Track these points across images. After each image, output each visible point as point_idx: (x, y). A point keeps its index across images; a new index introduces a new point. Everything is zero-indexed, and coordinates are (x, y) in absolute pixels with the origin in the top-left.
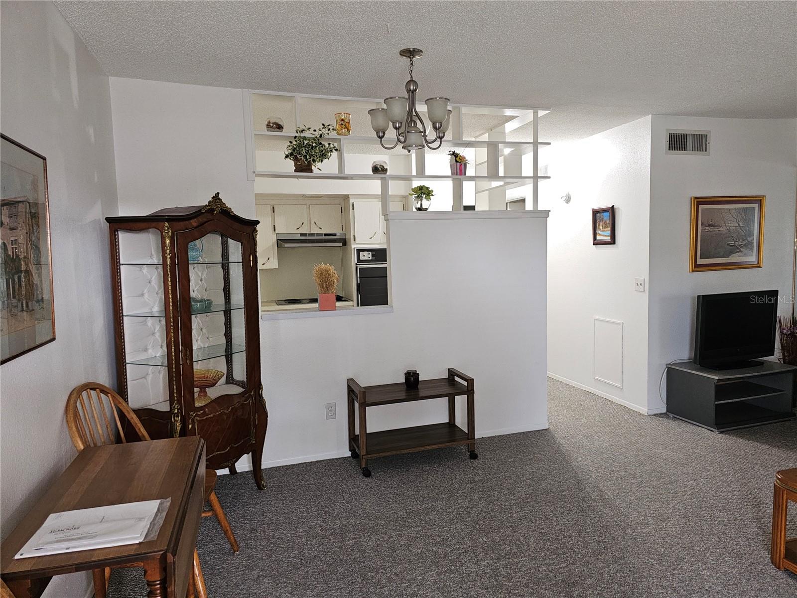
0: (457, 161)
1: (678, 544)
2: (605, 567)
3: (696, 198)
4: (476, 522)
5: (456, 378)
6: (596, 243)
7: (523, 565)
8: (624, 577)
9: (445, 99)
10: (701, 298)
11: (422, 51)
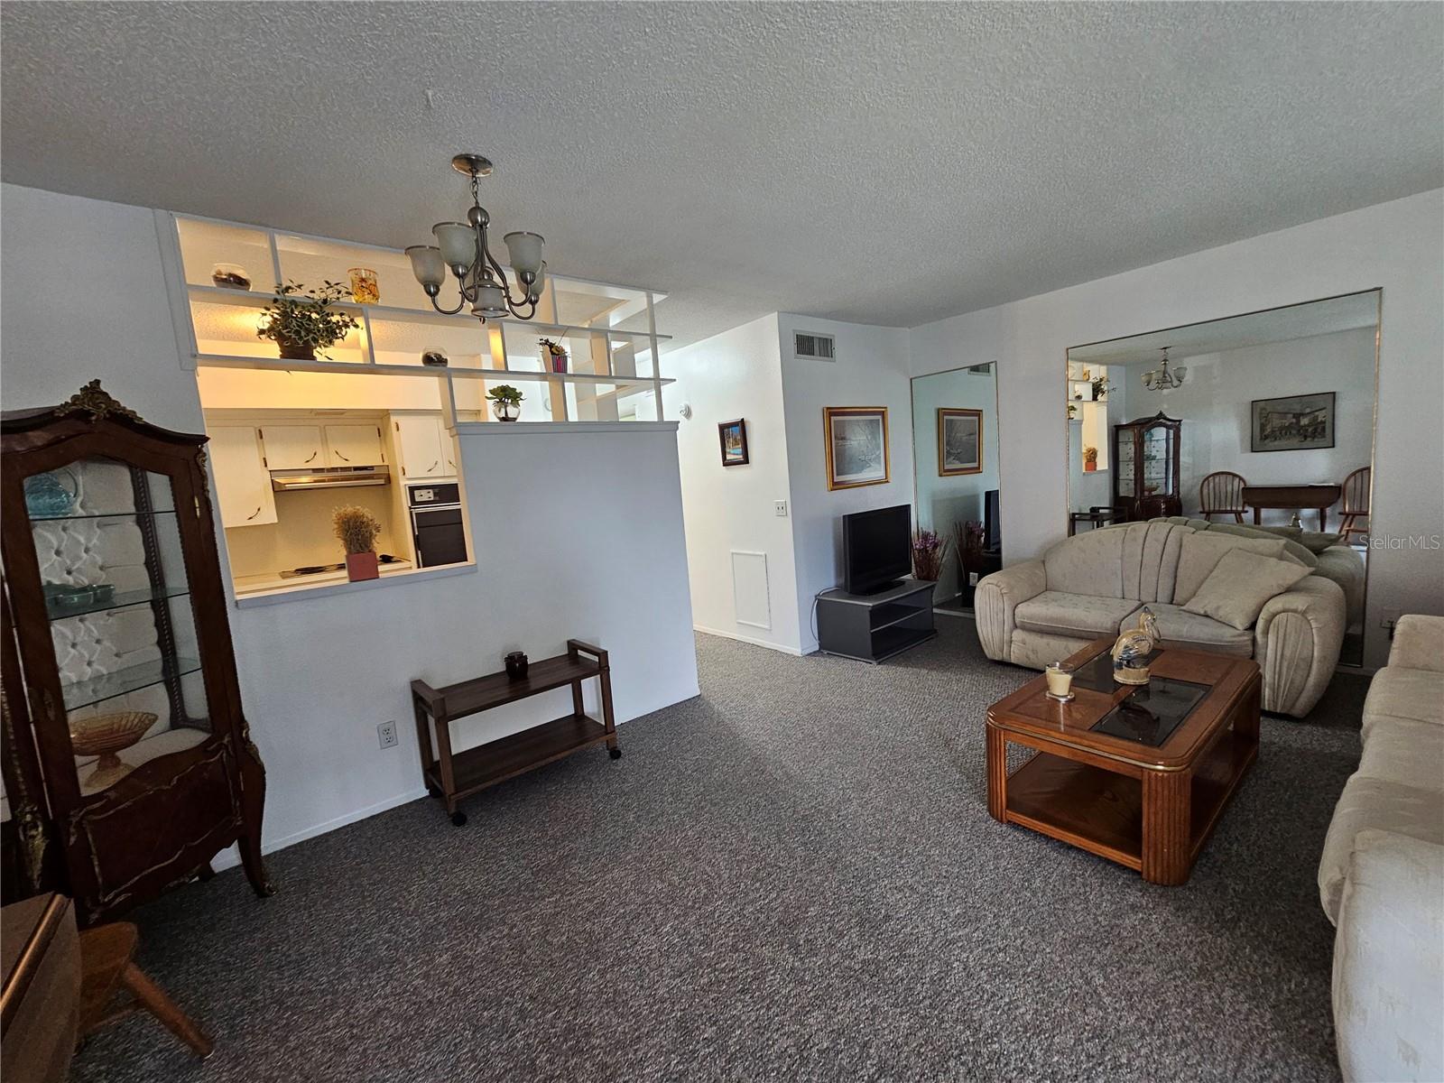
0: (552, 353)
1: (892, 818)
2: (823, 882)
3: (828, 408)
4: (641, 860)
5: (580, 652)
6: (726, 463)
7: (722, 914)
8: (851, 889)
9: (537, 236)
10: (847, 519)
11: (490, 164)
